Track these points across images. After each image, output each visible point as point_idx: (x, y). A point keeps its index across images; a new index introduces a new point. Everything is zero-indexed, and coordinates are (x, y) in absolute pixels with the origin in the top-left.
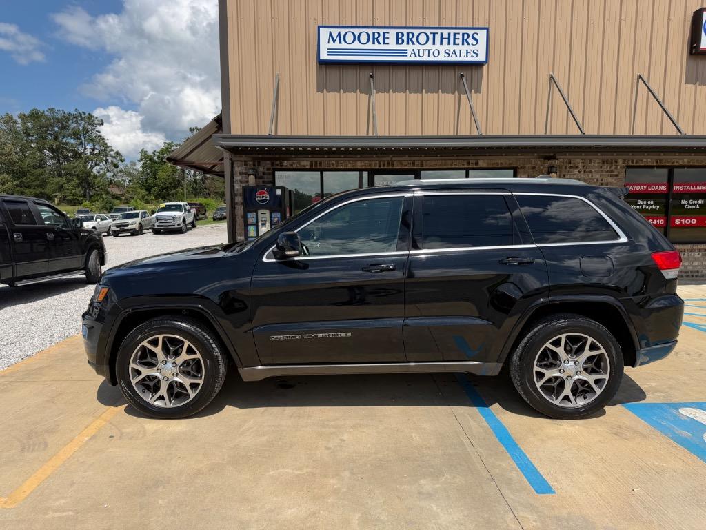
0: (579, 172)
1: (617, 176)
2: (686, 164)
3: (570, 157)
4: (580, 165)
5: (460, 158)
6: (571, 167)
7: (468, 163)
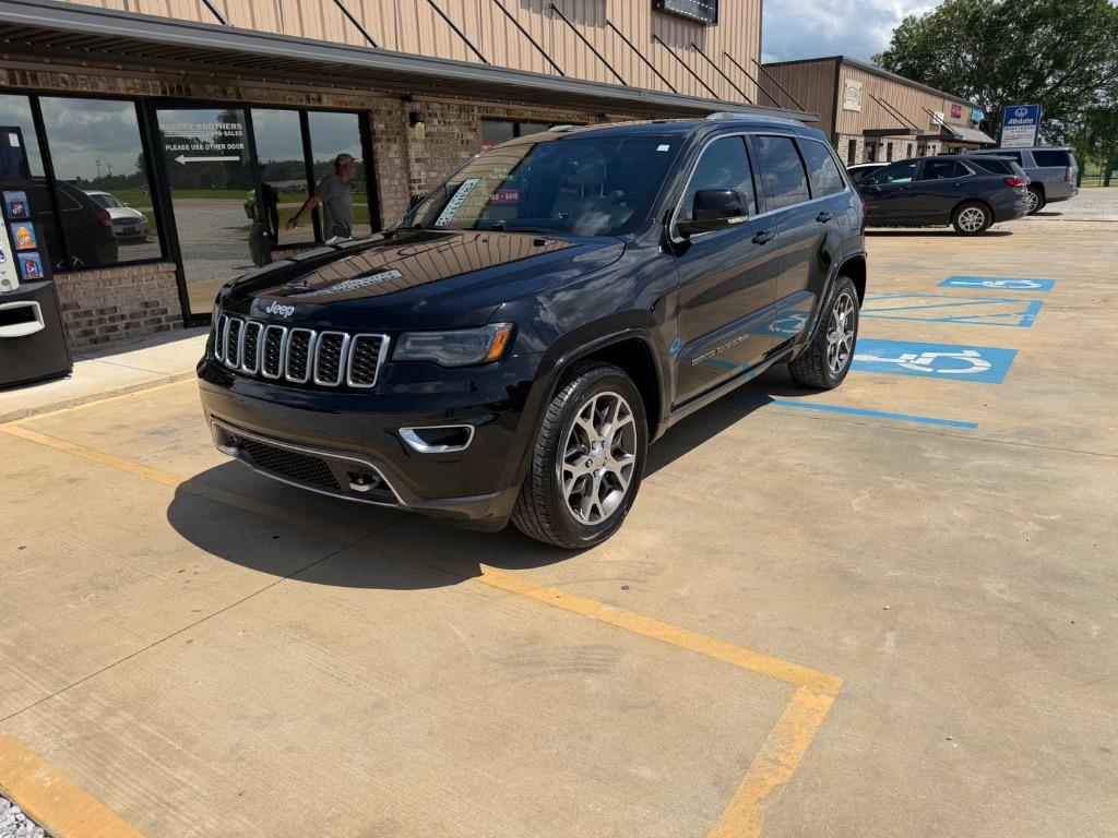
0: (439, 122)
1: (475, 130)
2: (530, 117)
3: (430, 99)
4: (438, 112)
5: (296, 87)
6: (430, 115)
7: (308, 99)
